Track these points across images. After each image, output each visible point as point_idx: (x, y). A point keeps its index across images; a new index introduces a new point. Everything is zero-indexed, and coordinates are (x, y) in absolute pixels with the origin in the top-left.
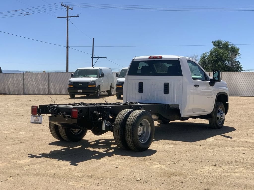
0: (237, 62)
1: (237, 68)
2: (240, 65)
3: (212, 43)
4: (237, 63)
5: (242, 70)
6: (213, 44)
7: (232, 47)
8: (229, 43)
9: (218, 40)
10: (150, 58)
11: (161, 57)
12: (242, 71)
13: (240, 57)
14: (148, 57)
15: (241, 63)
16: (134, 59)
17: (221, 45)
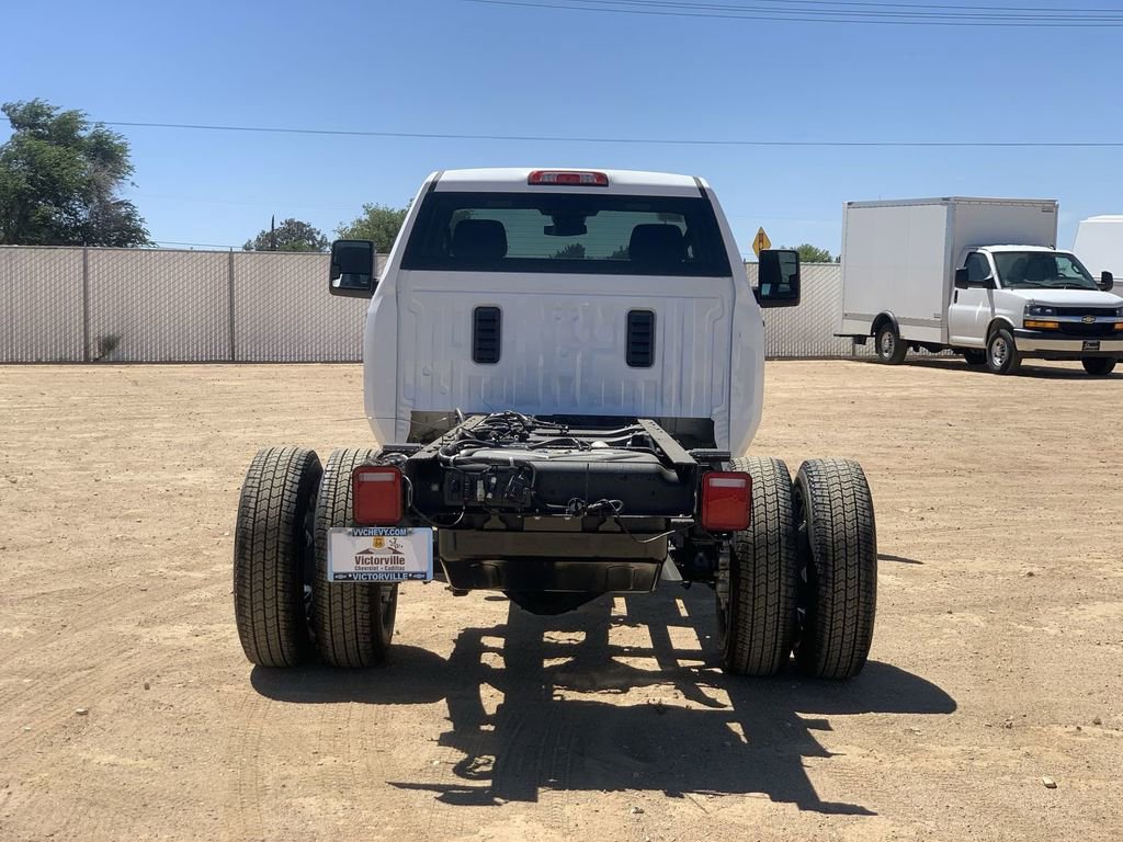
0: (122, 203)
1: (121, 232)
2: (138, 218)
3: (4, 110)
4: (123, 210)
5: (144, 241)
6: (8, 115)
7: (97, 137)
8: (81, 116)
9: (33, 103)
10: (535, 179)
11: (602, 180)
12: (145, 247)
13: (133, 184)
14: (523, 173)
15: (141, 212)
16: (434, 184)
17: (44, 125)
